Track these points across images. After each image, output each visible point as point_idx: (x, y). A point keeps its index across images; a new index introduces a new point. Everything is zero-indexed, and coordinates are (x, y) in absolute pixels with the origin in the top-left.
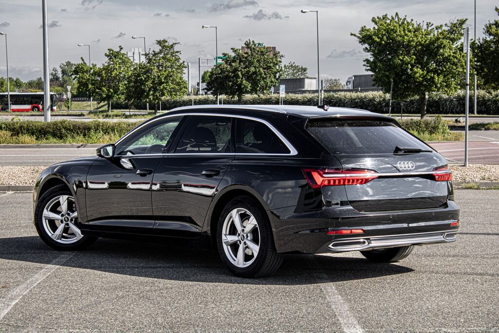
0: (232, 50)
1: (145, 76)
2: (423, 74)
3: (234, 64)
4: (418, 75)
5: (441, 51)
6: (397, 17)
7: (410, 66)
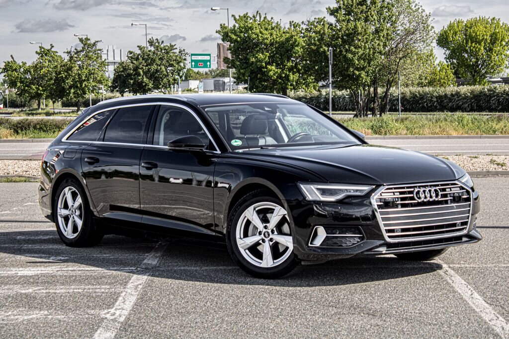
0: (138, 48)
1: (66, 74)
2: (277, 72)
3: (135, 62)
4: (271, 73)
5: (296, 48)
6: (258, 15)
7: (264, 64)
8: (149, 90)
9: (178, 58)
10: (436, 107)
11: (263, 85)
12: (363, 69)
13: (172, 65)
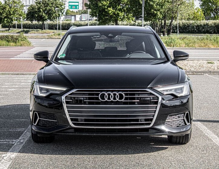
1: (2, 11)
2: (113, 11)
3: (38, 5)
4: (110, 12)
7: (106, 7)
8: (46, 20)
9: (61, 3)
10: (196, 31)
11: (105, 18)
12: (159, 10)
13: (57, 7)
